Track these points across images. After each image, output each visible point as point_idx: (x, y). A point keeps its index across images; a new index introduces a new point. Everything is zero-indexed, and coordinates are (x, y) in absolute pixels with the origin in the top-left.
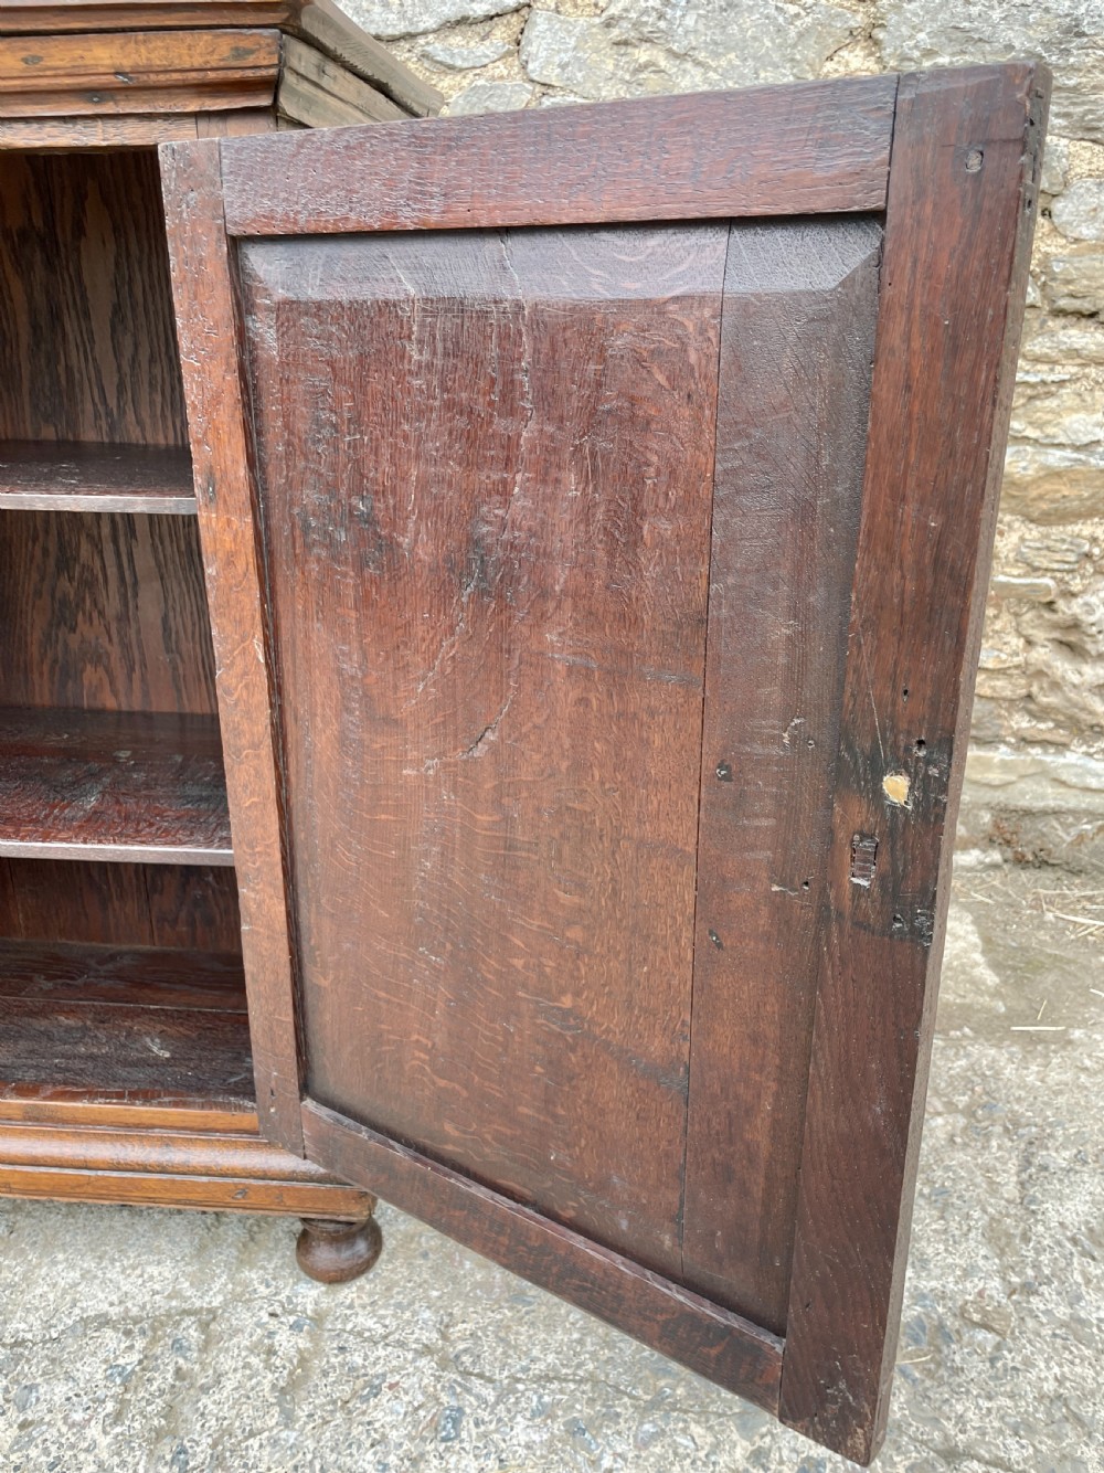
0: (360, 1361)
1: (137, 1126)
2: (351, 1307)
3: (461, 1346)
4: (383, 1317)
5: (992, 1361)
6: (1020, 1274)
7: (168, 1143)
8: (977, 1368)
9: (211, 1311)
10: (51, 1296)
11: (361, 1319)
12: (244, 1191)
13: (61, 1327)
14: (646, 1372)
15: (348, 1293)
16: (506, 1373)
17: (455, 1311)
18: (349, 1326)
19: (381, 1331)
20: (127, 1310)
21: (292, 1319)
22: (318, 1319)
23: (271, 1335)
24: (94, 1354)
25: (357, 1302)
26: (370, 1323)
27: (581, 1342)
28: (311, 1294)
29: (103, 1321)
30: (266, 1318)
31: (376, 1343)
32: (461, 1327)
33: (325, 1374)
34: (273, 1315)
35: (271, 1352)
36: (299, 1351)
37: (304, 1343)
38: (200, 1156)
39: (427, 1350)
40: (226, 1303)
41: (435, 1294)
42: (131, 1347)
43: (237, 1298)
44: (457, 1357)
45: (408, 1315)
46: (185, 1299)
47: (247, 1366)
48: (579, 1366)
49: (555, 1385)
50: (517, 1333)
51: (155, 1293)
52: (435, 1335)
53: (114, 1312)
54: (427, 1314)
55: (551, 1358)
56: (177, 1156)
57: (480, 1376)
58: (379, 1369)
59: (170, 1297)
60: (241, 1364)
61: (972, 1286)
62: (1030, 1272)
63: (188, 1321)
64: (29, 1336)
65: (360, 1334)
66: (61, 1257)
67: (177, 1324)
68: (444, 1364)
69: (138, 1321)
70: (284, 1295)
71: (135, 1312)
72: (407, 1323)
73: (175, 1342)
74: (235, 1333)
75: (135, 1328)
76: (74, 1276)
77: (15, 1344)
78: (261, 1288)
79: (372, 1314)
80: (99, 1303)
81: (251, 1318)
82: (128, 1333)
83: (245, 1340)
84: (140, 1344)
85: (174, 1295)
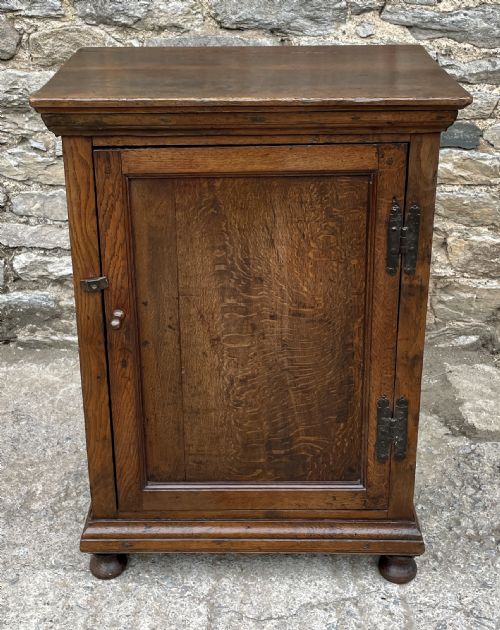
0: (431, 615)
1: (316, 519)
2: (414, 593)
3: (471, 607)
4: (431, 597)
7: (332, 526)
9: (355, 598)
10: (282, 597)
11: (422, 599)
12: (368, 545)
13: (295, 610)
15: (411, 587)
17: (461, 592)
18: (419, 602)
19: (433, 602)
20: (319, 600)
21: (392, 600)
22: (403, 599)
23: (387, 607)
24: (316, 620)
25: (416, 591)
26: (427, 600)
28: (394, 588)
29: (312, 605)
30: (381, 600)
31: (434, 608)
32: (466, 599)
33: (419, 621)
34: (383, 598)
35: (391, 614)
36: (403, 613)
37: (403, 609)
38: (348, 531)
39: (457, 610)
40: (359, 595)
41: (448, 586)
42: (331, 616)
43: (363, 592)
44: (471, 611)
45: (441, 595)
46: (341, 594)
47: (384, 620)
50: (492, 600)
51: (327, 592)
52: (457, 603)
53: (314, 601)
54: (449, 595)
56: (338, 531)
57: (485, 618)
58: (441, 618)
60: (381, 619)
63: (348, 603)
64: (283, 614)
65: (425, 604)
66: (273, 579)
67: (344, 605)
68: (468, 614)
69: (327, 605)
70: (383, 590)
71: (323, 601)
72: (443, 599)
73: (348, 612)
74: (371, 607)
75: (328, 607)
76: (286, 587)
77: (279, 618)
78: (371, 587)
79: (425, 596)
80: (304, 597)
81: (374, 600)
82: (326, 610)
83: (377, 609)
84: (334, 614)
85: (335, 593)
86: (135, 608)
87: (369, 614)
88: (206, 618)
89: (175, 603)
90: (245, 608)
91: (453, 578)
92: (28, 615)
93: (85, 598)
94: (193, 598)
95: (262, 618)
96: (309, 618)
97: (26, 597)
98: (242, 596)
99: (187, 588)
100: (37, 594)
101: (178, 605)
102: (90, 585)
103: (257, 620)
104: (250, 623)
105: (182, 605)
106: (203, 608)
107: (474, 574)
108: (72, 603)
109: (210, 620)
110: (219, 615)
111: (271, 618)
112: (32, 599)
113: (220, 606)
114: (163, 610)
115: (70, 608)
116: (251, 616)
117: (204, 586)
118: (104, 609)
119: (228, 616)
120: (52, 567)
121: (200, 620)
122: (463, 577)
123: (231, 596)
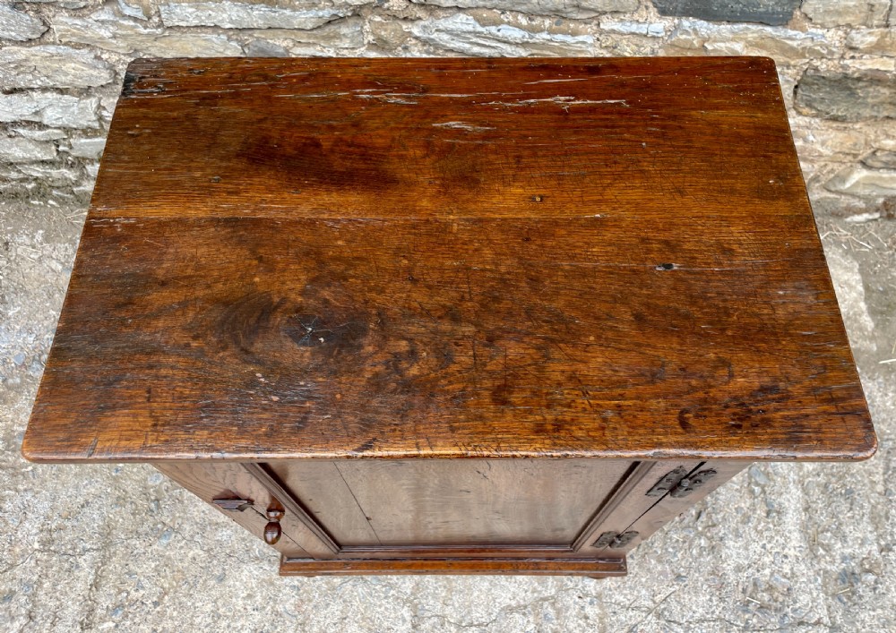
0: (624, 619)
2: (610, 590)
3: (662, 606)
4: (626, 595)
5: (875, 589)
6: (885, 539)
8: (869, 596)
9: (553, 597)
10: (482, 597)
11: (617, 597)
13: (495, 614)
14: (740, 612)
15: (607, 583)
16: (685, 620)
17: (655, 588)
18: (613, 601)
19: (628, 603)
20: (519, 602)
21: (589, 599)
22: (599, 596)
23: (583, 608)
24: (515, 627)
25: (612, 587)
26: (621, 598)
27: (711, 600)
28: (591, 585)
29: (511, 610)
30: (577, 600)
31: (627, 609)
32: (659, 596)
33: (612, 626)
34: (580, 597)
35: (586, 618)
36: (597, 615)
37: (597, 611)
39: (649, 611)
40: (557, 592)
41: (644, 580)
42: (528, 621)
43: (561, 589)
44: (662, 613)
45: (636, 593)
46: (540, 592)
47: (579, 625)
48: (713, 612)
49: (706, 624)
50: (684, 598)
52: (651, 603)
53: (513, 603)
54: (643, 592)
55: (701, 610)
57: (674, 622)
58: (633, 622)
59: (533, 592)
60: (576, 625)
61: (865, 550)
62: (889, 538)
63: (546, 604)
64: (483, 620)
65: (619, 604)
67: (542, 605)
68: (659, 616)
69: (525, 607)
70: (580, 586)
71: (522, 603)
72: (638, 597)
73: (545, 615)
74: (567, 609)
75: (526, 611)
76: (486, 584)
77: (479, 625)
78: (569, 583)
79: (621, 593)
80: (505, 599)
81: (571, 600)
82: (524, 614)
83: (573, 612)
84: (531, 619)
85: (534, 591)
86: (342, 612)
87: (566, 617)
88: (410, 626)
89: (380, 606)
90: (448, 610)
91: (649, 569)
92: (239, 624)
93: (292, 601)
94: (398, 598)
95: (464, 624)
96: (508, 624)
97: (234, 600)
98: (443, 594)
99: (391, 586)
100: (245, 595)
101: (383, 609)
102: (296, 583)
103: (458, 626)
104: (452, 628)
105: (386, 609)
106: (406, 613)
107: (670, 563)
108: (280, 608)
109: (414, 627)
110: (421, 619)
111: (471, 625)
112: (241, 602)
113: (423, 609)
114: (368, 614)
115: (278, 614)
116: (452, 621)
117: (408, 584)
118: (312, 616)
119: (431, 621)
120: (257, 558)
121: (404, 628)
122: (659, 568)
123: (435, 596)
